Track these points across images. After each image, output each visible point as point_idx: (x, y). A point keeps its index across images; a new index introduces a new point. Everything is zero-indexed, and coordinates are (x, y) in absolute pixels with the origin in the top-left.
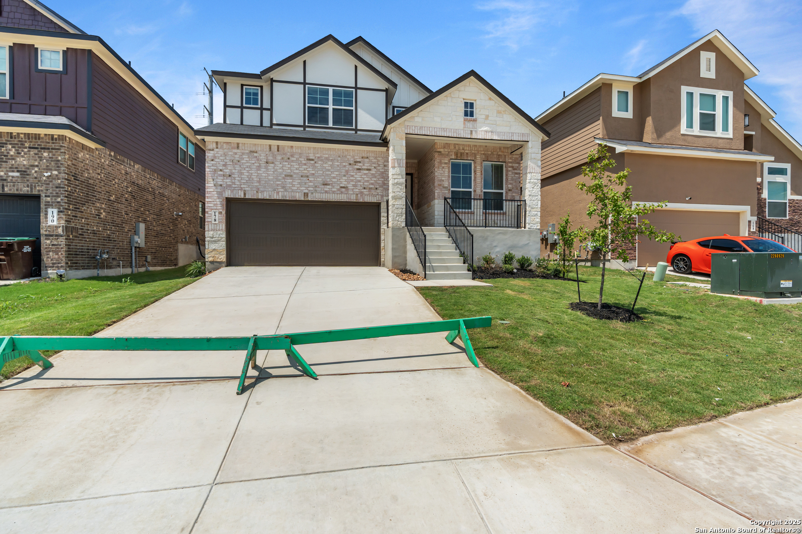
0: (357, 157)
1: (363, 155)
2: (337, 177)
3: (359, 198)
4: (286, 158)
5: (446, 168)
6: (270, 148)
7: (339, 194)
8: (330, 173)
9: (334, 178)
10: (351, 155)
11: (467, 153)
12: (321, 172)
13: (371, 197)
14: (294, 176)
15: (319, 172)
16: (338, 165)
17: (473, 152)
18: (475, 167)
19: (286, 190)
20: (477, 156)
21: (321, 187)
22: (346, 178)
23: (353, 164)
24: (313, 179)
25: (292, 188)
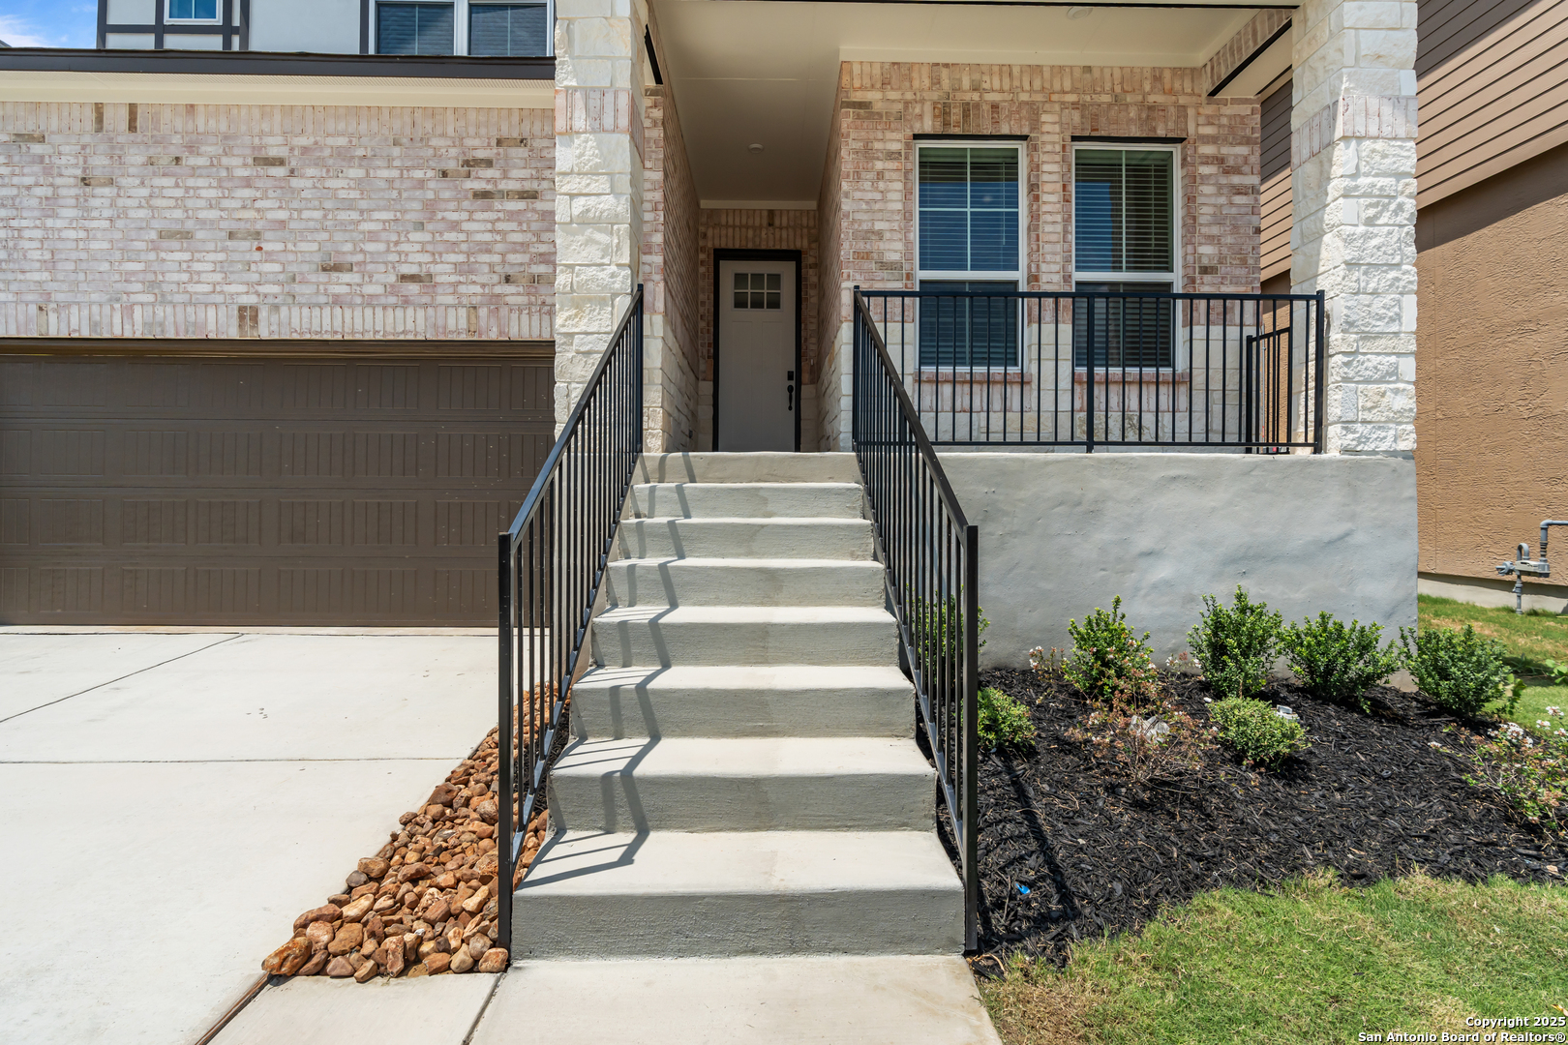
0: (476, 142)
1: (505, 133)
2: (384, 236)
3: (483, 323)
4: (165, 161)
5: (895, 175)
6: (100, 119)
7: (395, 307)
8: (355, 215)
9: (372, 236)
10: (450, 131)
11: (995, 107)
12: (317, 215)
13: (536, 318)
14: (200, 235)
15: (306, 214)
16: (390, 181)
17: (1024, 97)
18: (1035, 167)
19: (163, 300)
20: (1044, 118)
21: (313, 278)
22: (427, 237)
23: (458, 175)
24: (279, 246)
25: (191, 288)
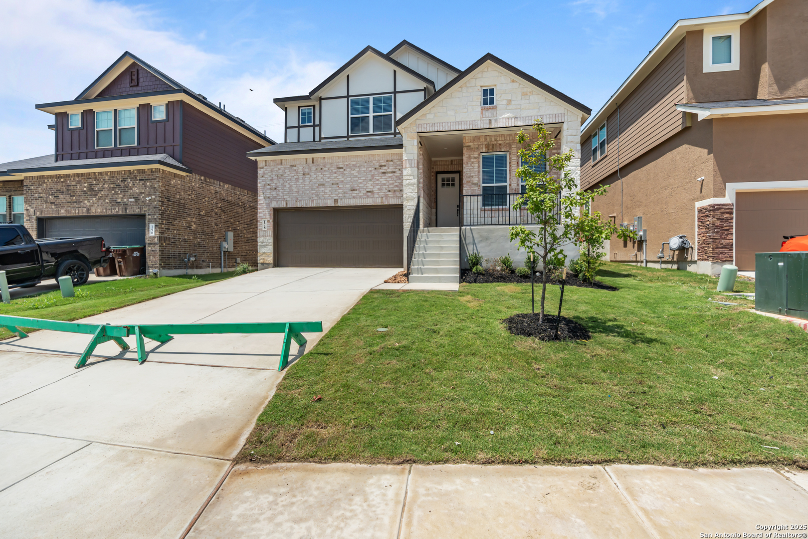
0: (382, 161)
1: (388, 159)
2: (363, 183)
3: (384, 201)
4: (319, 169)
5: (476, 162)
6: (307, 161)
7: (366, 198)
8: (357, 179)
9: (361, 183)
10: (377, 159)
11: (500, 144)
12: (350, 179)
13: (395, 199)
14: (326, 184)
15: (347, 179)
16: (364, 171)
17: (508, 142)
18: (510, 158)
19: (319, 198)
20: (513, 146)
21: (349, 193)
22: (372, 183)
23: (378, 168)
24: (342, 186)
25: (325, 196)
